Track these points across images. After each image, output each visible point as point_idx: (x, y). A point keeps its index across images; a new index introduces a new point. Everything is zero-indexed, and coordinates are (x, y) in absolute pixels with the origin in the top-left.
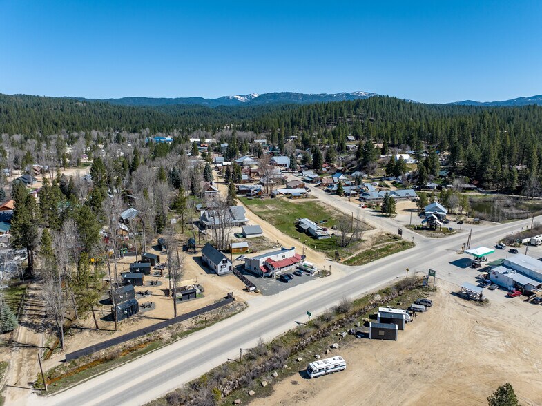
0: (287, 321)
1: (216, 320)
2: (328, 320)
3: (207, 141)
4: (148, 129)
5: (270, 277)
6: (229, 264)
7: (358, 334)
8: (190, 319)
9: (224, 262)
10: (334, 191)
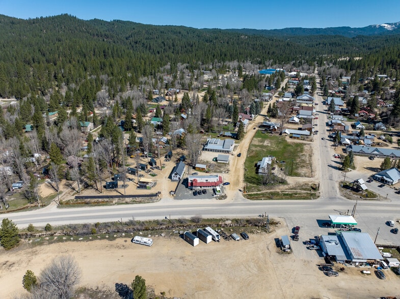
0: (163, 215)
1: (140, 202)
2: (182, 223)
3: (301, 74)
4: (272, 61)
5: (192, 189)
6: (178, 176)
8: (131, 198)
9: (175, 174)
10: (332, 138)
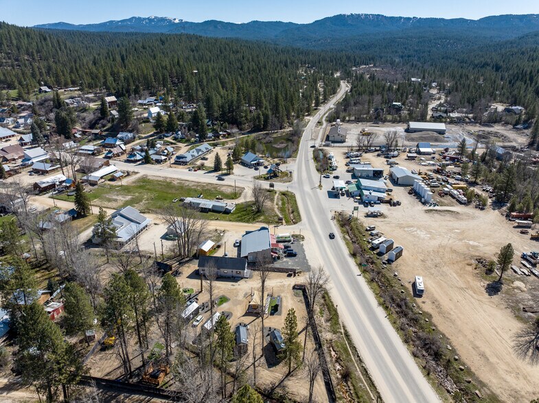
5: (279, 258)
7: (390, 261)
10: (139, 160)
